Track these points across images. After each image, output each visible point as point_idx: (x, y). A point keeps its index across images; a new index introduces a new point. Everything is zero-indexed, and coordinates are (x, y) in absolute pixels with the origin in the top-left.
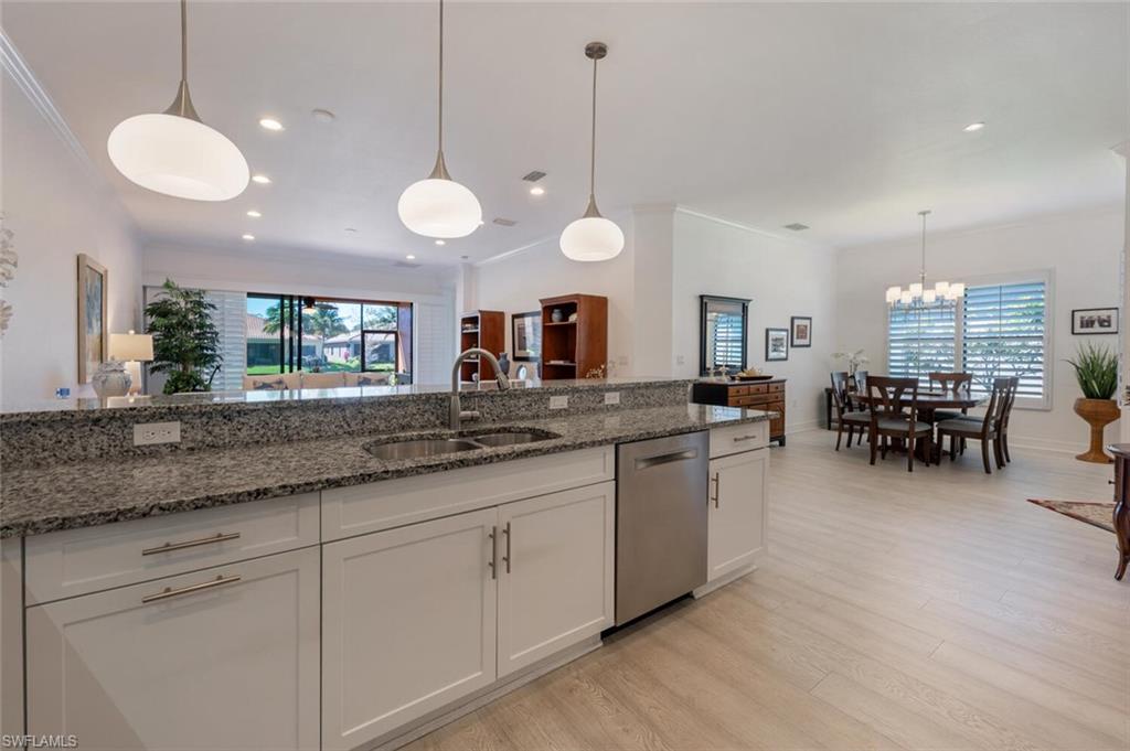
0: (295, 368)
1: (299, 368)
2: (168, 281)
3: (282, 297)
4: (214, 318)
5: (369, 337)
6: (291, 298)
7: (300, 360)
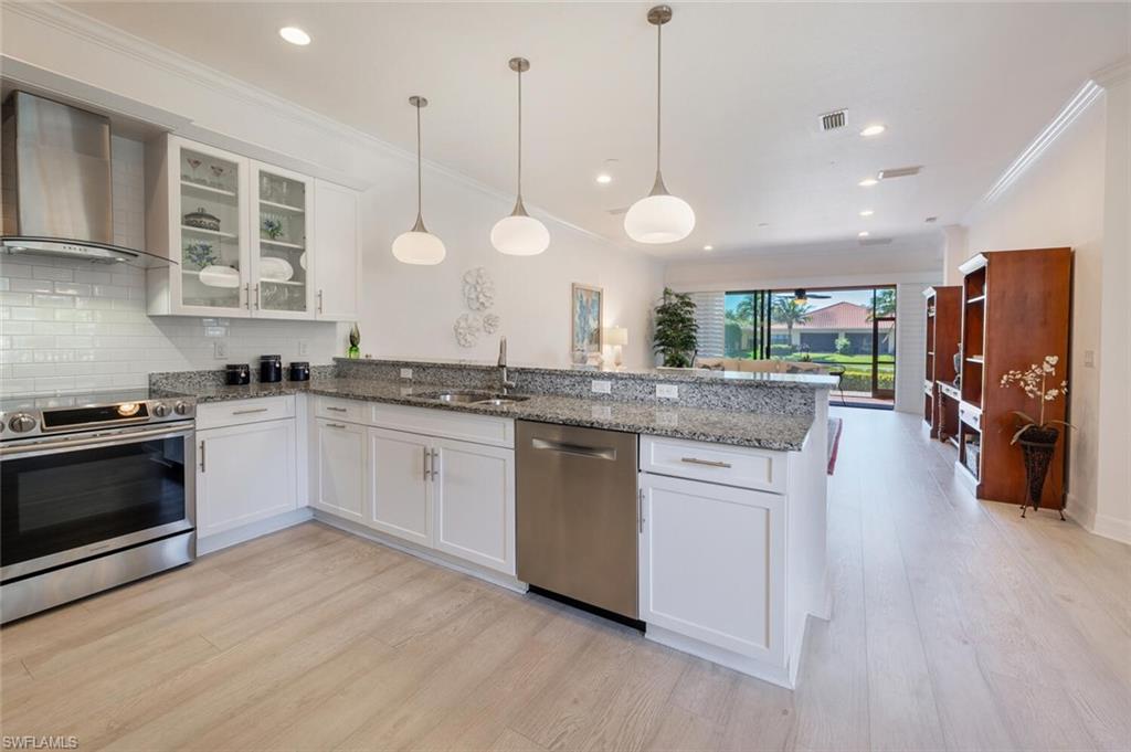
0: (765, 356)
1: (768, 357)
2: (666, 289)
3: (755, 292)
4: (697, 315)
5: (881, 325)
6: (763, 292)
7: (768, 349)
